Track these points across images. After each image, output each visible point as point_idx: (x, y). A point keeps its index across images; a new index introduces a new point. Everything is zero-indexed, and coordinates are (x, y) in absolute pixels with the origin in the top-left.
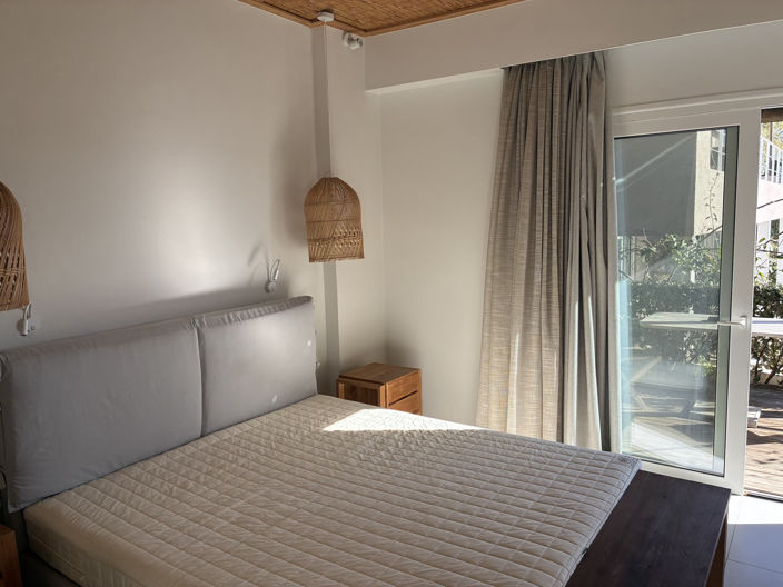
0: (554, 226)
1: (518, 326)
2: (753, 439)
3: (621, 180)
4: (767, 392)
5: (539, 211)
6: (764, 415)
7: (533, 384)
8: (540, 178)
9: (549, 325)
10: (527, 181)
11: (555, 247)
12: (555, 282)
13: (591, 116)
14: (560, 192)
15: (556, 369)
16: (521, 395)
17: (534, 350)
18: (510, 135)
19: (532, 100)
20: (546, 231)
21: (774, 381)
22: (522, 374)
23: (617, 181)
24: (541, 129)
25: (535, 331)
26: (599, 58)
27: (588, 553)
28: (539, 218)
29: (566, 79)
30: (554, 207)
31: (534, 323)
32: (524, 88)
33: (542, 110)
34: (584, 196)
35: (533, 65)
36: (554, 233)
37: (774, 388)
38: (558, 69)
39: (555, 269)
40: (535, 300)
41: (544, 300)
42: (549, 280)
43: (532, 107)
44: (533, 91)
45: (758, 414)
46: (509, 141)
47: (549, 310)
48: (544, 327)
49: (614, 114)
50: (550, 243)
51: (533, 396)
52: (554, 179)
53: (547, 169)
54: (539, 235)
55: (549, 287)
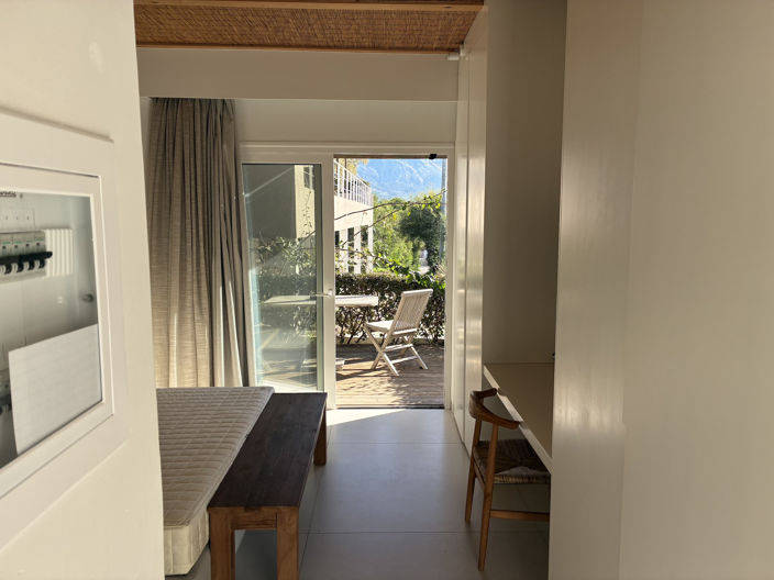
0: (201, 228)
1: (175, 307)
2: (339, 377)
3: (248, 195)
4: (348, 349)
5: (188, 215)
6: (347, 363)
7: (189, 352)
8: (187, 189)
9: (200, 304)
10: (177, 191)
11: (202, 244)
12: (203, 271)
13: (225, 147)
14: (203, 201)
15: (207, 339)
16: (180, 364)
17: (189, 326)
18: (160, 153)
19: (178, 127)
20: (194, 231)
21: (352, 342)
22: (181, 347)
23: (246, 195)
24: (187, 152)
25: (189, 310)
26: (228, 103)
27: (249, 437)
28: (188, 221)
29: (205, 116)
30: (200, 213)
31: (189, 304)
32: (170, 117)
33: (187, 136)
34: (222, 205)
35: (177, 100)
36: (201, 233)
37: (352, 345)
38: (198, 107)
39: (202, 261)
40: (189, 286)
41: (195, 285)
42: (198, 270)
43: (178, 133)
44: (179, 121)
45: (343, 362)
46: (160, 158)
47: (199, 293)
48: (196, 307)
49: (241, 146)
50: (198, 241)
51: (189, 362)
52: (199, 191)
53: (193, 183)
54: (189, 234)
55: (199, 275)
